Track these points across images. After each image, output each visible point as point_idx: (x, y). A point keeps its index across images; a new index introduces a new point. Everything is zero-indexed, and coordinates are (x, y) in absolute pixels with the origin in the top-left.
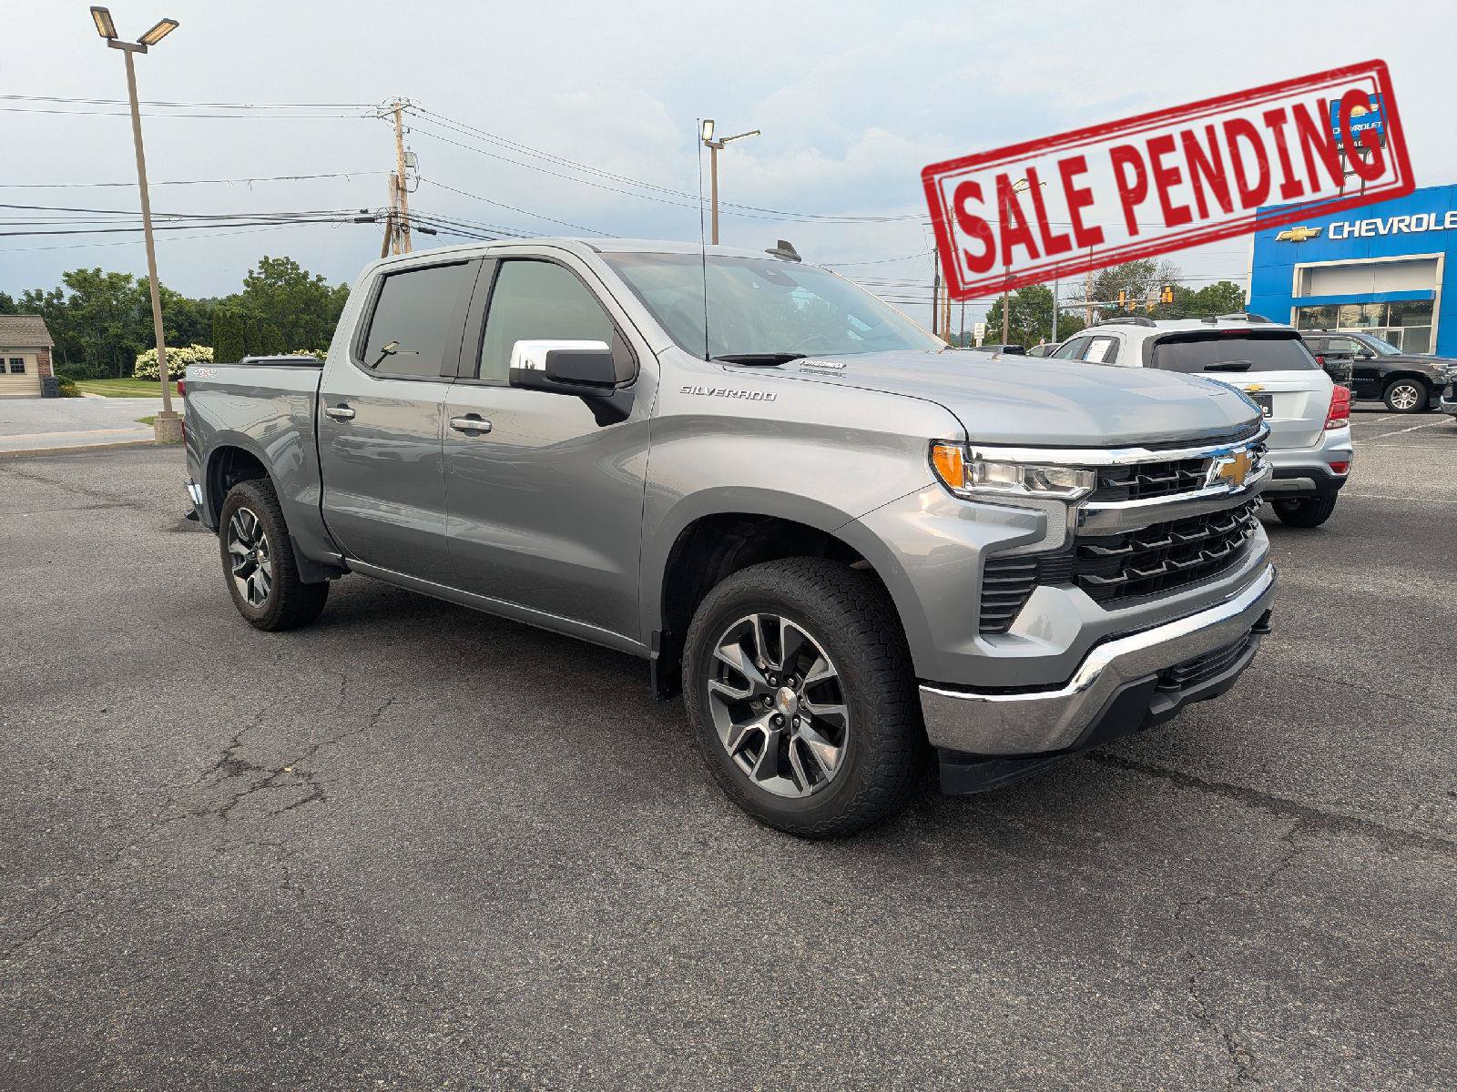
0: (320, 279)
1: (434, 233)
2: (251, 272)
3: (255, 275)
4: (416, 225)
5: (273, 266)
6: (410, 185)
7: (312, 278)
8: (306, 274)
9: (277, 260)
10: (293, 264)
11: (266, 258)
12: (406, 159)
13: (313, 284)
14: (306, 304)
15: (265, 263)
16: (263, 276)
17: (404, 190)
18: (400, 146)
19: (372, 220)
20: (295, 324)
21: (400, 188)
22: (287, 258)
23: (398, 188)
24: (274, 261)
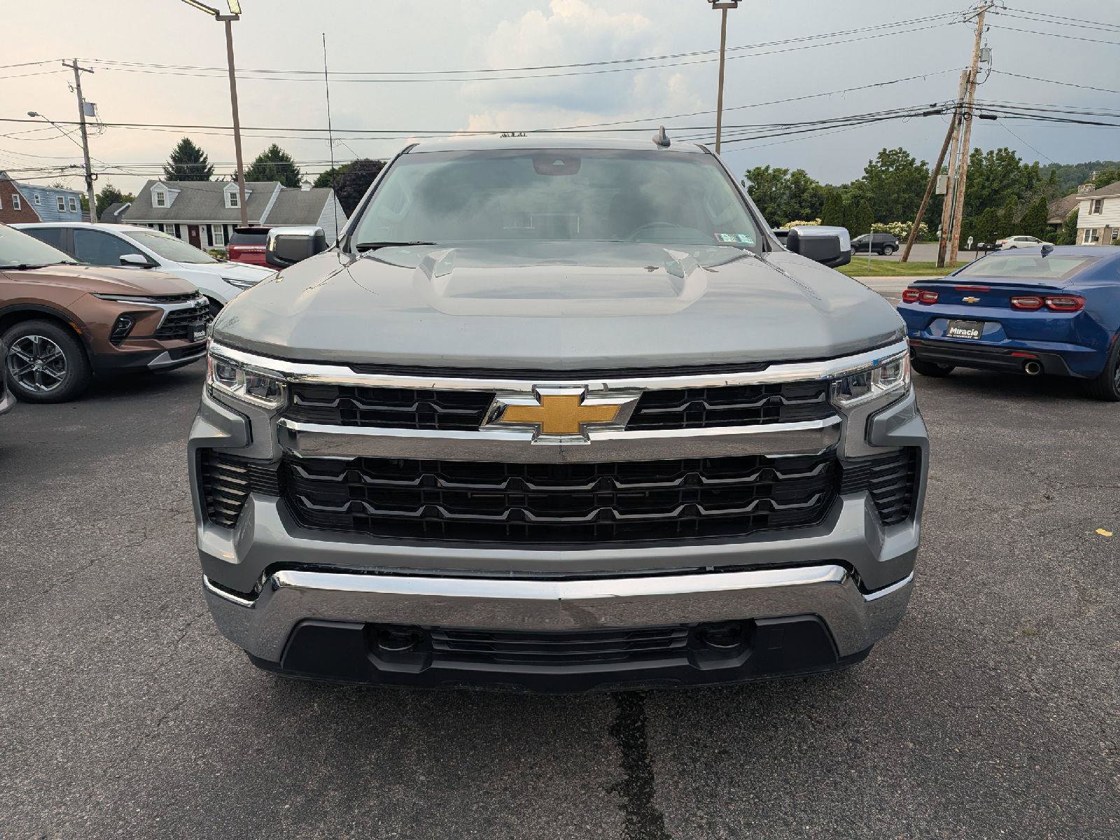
0: (923, 164)
1: (994, 118)
2: (871, 162)
3: (874, 163)
4: (978, 113)
5: (889, 156)
6: (980, 78)
7: (918, 163)
8: (914, 160)
9: (892, 151)
10: (905, 152)
11: (885, 150)
12: (982, 55)
13: (917, 168)
14: (908, 184)
15: (883, 155)
16: (879, 165)
17: (973, 83)
18: (978, 44)
19: (938, 112)
20: (896, 201)
21: (970, 81)
22: (901, 149)
23: (968, 81)
24: (890, 152)
